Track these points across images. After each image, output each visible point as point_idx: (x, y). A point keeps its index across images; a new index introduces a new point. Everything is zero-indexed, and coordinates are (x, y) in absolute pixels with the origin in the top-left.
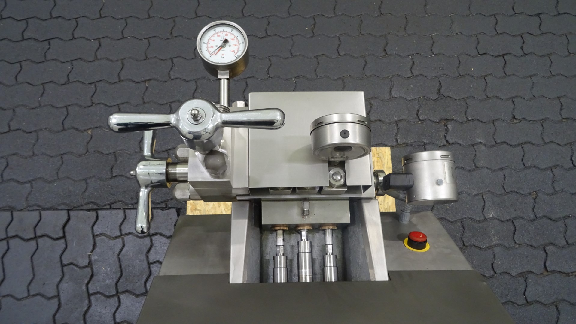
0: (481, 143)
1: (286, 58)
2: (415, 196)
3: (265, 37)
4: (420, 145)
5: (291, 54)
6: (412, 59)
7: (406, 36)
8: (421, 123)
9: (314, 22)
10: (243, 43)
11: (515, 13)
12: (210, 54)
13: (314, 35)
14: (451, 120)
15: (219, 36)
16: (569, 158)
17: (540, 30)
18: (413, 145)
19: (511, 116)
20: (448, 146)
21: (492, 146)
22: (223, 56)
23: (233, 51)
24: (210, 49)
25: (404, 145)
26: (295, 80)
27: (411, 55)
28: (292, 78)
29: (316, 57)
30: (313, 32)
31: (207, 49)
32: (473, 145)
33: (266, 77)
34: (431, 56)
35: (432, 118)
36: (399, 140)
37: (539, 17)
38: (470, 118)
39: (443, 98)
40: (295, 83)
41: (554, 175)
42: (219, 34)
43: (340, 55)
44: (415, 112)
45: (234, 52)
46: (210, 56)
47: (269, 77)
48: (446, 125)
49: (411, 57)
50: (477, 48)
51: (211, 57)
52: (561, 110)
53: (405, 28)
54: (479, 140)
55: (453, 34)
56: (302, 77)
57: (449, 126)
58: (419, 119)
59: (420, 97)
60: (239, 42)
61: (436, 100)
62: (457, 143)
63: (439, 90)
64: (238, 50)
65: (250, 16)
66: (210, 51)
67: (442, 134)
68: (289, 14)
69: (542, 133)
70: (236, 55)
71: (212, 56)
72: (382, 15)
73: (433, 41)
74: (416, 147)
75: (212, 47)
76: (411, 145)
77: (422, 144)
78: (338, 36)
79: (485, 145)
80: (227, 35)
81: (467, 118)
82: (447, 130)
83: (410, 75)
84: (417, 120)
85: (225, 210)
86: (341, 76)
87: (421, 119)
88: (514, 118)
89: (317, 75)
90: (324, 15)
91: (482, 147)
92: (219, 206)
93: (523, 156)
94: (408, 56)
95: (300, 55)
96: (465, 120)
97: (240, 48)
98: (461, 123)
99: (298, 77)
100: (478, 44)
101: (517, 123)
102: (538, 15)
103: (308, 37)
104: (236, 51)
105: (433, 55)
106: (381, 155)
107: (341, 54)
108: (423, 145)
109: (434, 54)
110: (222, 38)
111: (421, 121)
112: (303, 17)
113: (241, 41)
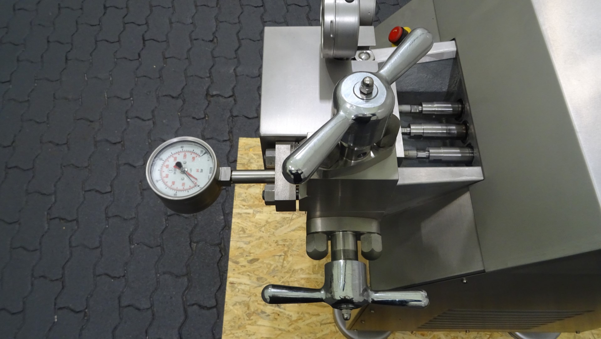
0: (234, 70)
1: (102, 255)
2: (369, 13)
3: (63, 282)
4: (232, 120)
5: (97, 248)
6: (131, 119)
7: (101, 122)
8: (208, 117)
9: (57, 220)
10: (182, 147)
11: (99, 25)
12: (196, 186)
13: (76, 220)
14: (208, 90)
15: (167, 176)
16: (255, 9)
17: (122, 8)
18: (232, 126)
19: (210, 43)
20: (235, 97)
21: (239, 61)
22: (200, 171)
23: (194, 158)
24: (187, 187)
25: (231, 135)
26: (134, 245)
27: (127, 119)
28: (131, 249)
29: (108, 218)
30: (71, 221)
31: (185, 190)
32: (236, 76)
33: (123, 280)
34: (131, 100)
35: (204, 107)
36: (225, 139)
37: (108, 7)
38: (208, 75)
39: (183, 96)
40: (138, 244)
41: (270, 21)
42: (164, 175)
43: (110, 192)
44: (196, 121)
45: (196, 158)
46: (197, 186)
47: (124, 276)
48: (213, 96)
49: (129, 119)
50: (132, 60)
51: (199, 186)
52: (208, 6)
53: (92, 122)
54: (232, 71)
55: (110, 78)
56: (131, 236)
57: (215, 93)
58: (203, 118)
59: (179, 115)
60: (181, 152)
61: (184, 101)
62: (233, 89)
63: (173, 97)
64: (193, 152)
65: (24, 303)
66: (189, 187)
67: (222, 100)
68: (36, 250)
69: (230, 23)
70: (199, 156)
71: (198, 184)
72: (68, 143)
73: (115, 97)
74: (234, 124)
75: (183, 184)
76: (231, 128)
77: (231, 118)
78: (84, 193)
79: (237, 67)
80: (167, 166)
81: (208, 77)
82: (218, 95)
83: (151, 122)
84: (204, 120)
85: (304, 321)
86: (139, 192)
87: (203, 116)
88: (211, 41)
89: (132, 219)
90: (50, 206)
91: (239, 69)
92: (299, 328)
93: (250, 40)
94: (128, 122)
95: (100, 237)
96: (209, 79)
97: (190, 151)
98: (212, 83)
99: (131, 241)
100: (126, 58)
101: (217, 40)
102: (105, 8)
103: (76, 227)
104: (194, 155)
105: (132, 99)
106: (247, 147)
107: (109, 190)
108: (233, 118)
109: (130, 98)
110: (171, 172)
111: (205, 117)
112: (46, 232)
113: (181, 149)
